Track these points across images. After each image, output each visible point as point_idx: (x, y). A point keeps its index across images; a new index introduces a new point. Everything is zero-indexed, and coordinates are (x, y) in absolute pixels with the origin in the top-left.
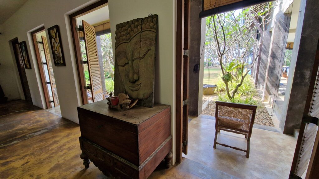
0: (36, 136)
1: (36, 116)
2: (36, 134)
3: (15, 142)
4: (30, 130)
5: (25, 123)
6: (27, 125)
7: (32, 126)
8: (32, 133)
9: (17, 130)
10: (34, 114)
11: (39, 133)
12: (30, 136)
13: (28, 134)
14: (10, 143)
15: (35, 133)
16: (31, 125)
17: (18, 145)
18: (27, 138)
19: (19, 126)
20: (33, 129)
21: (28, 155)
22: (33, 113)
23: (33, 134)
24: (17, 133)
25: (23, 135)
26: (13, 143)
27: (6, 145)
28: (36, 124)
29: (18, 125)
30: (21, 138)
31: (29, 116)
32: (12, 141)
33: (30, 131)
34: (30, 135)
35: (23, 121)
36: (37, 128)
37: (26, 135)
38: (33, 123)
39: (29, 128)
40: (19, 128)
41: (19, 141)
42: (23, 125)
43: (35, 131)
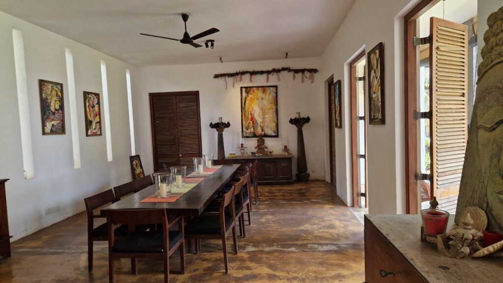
0: (319, 251)
1: (333, 215)
2: (321, 248)
3: (293, 249)
4: (317, 237)
5: (315, 224)
6: (315, 227)
7: (320, 232)
8: (317, 244)
9: (302, 231)
10: (332, 211)
11: (325, 248)
12: (311, 248)
13: (311, 244)
14: (288, 248)
15: (320, 246)
16: (320, 229)
17: (294, 255)
18: (308, 250)
19: (307, 225)
20: (321, 238)
21: (298, 278)
22: (331, 208)
23: (317, 246)
24: (300, 235)
25: (305, 242)
26: (290, 249)
27: (283, 250)
28: (327, 231)
29: (306, 223)
30: (301, 245)
31: (324, 213)
32: (290, 246)
33: (315, 239)
34: (313, 246)
35: (314, 218)
36: (326, 239)
37: (308, 243)
38: (324, 227)
39: (317, 233)
40: (305, 229)
41: (297, 250)
42: (312, 225)
43: (322, 242)
